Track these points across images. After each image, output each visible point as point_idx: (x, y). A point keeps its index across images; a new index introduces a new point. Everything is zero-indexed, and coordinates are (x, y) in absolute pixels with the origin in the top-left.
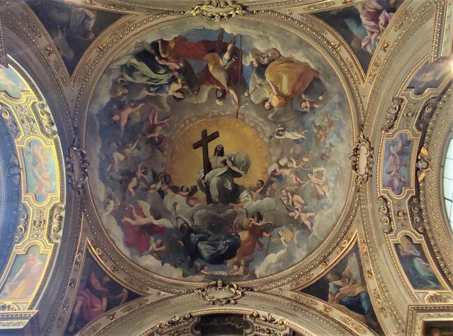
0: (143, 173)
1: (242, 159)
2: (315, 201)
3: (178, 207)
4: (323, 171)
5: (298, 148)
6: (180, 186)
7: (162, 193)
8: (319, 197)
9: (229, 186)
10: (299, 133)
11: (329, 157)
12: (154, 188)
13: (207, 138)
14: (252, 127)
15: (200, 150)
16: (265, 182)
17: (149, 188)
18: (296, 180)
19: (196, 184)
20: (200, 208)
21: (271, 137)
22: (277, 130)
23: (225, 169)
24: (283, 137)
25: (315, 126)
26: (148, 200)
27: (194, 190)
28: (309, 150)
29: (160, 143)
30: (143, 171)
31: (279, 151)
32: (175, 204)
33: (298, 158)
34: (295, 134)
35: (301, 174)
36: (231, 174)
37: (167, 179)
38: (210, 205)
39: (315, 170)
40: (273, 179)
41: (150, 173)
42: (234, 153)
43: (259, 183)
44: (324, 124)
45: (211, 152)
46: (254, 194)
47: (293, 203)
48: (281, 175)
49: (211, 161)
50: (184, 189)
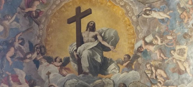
0: (21, 44)
1: (112, 34)
2: (176, 76)
3: (51, 76)
4: (184, 49)
5: (163, 27)
6: (54, 57)
7: (37, 63)
8: (180, 72)
9: (99, 59)
10: (165, 13)
11: (190, 37)
12: (30, 58)
13: (80, 15)
14: (122, 6)
15: (74, 25)
16: (132, 56)
17: (25, 58)
18: (160, 56)
19: (69, 55)
20: (71, 78)
21: (139, 16)
22: (144, 9)
23: (95, 44)
24: (150, 16)
25: (180, 7)
26: (24, 69)
27: (67, 61)
28: (173, 29)
29: (37, 17)
30: (20, 41)
31: (145, 29)
32: (49, 73)
33: (162, 36)
34: (161, 14)
35: (165, 51)
36: (102, 48)
37: (42, 50)
38: (81, 75)
39: (178, 48)
40: (139, 54)
41: (27, 44)
42: (104, 29)
43: (126, 57)
44: (188, 6)
45: (84, 27)
46: (121, 67)
47: (156, 77)
48: (146, 50)
49: (83, 35)
50: (58, 60)
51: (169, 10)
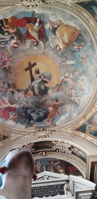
0: (3, 84)
1: (48, 74)
2: (81, 92)
3: (21, 99)
4: (84, 78)
5: (73, 68)
6: (21, 89)
7: (13, 93)
8: (82, 90)
9: (43, 88)
10: (73, 61)
11: (86, 72)
12: (9, 91)
13: (31, 66)
14: (51, 59)
15: (28, 71)
16: (59, 85)
17: (6, 91)
18: (73, 83)
19: (28, 87)
20: (31, 98)
21: (60, 63)
22: (63, 60)
23: (40, 80)
24: (66, 63)
25: (80, 57)
26: (7, 96)
27: (27, 90)
28: (78, 69)
29: (9, 70)
30: (3, 83)
31: (64, 70)
32: (19, 97)
33: (73, 73)
34: (72, 61)
35: (75, 80)
37: (14, 86)
38: (35, 96)
39: (81, 78)
40: (62, 83)
41: (6, 84)
42: (44, 72)
43: (56, 85)
44: (84, 56)
45: (33, 72)
46: (54, 90)
47: (71, 94)
48: (65, 81)
49: (34, 76)
50: (23, 90)
51: (75, 59)
